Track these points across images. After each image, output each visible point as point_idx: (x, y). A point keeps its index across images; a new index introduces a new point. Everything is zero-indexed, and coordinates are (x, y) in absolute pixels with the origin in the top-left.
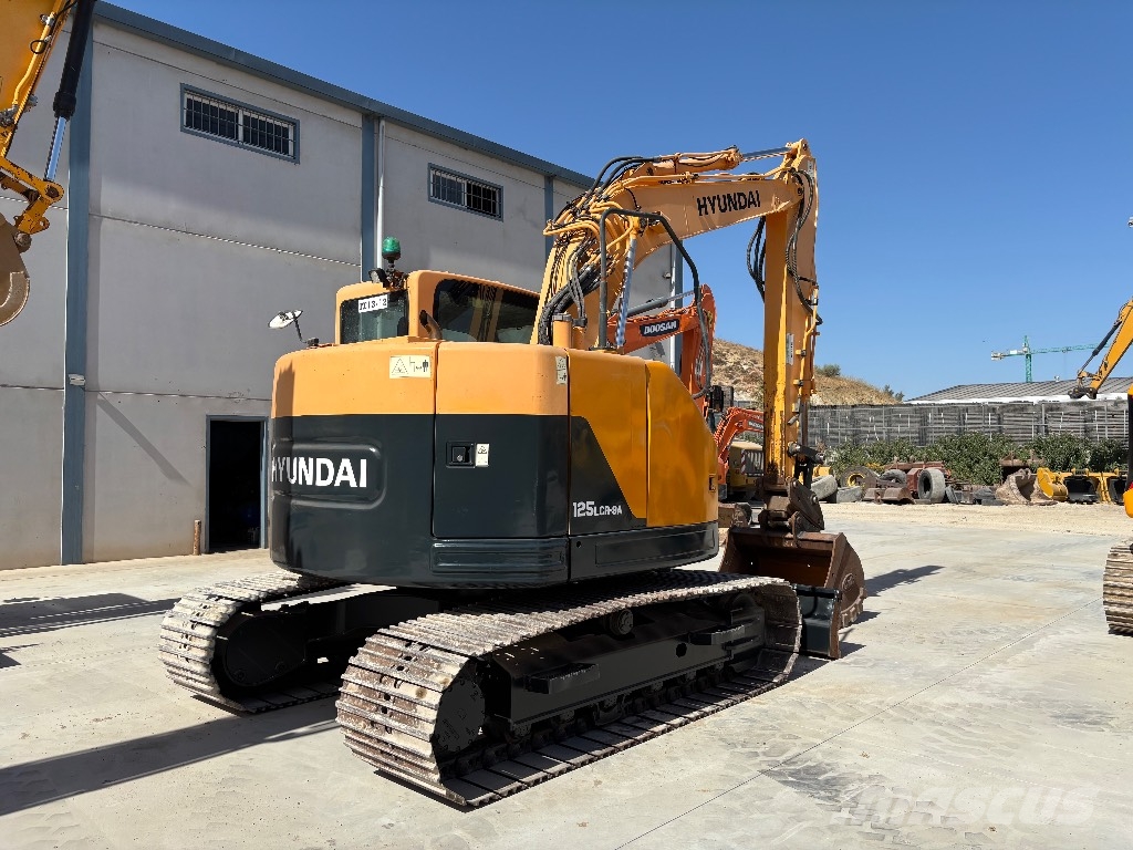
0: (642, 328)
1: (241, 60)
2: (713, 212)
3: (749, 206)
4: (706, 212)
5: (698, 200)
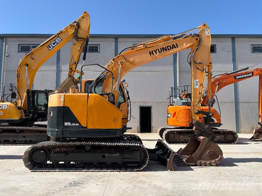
0: (235, 77)
1: (144, 36)
2: (156, 53)
3: (173, 48)
4: (153, 54)
5: (150, 52)
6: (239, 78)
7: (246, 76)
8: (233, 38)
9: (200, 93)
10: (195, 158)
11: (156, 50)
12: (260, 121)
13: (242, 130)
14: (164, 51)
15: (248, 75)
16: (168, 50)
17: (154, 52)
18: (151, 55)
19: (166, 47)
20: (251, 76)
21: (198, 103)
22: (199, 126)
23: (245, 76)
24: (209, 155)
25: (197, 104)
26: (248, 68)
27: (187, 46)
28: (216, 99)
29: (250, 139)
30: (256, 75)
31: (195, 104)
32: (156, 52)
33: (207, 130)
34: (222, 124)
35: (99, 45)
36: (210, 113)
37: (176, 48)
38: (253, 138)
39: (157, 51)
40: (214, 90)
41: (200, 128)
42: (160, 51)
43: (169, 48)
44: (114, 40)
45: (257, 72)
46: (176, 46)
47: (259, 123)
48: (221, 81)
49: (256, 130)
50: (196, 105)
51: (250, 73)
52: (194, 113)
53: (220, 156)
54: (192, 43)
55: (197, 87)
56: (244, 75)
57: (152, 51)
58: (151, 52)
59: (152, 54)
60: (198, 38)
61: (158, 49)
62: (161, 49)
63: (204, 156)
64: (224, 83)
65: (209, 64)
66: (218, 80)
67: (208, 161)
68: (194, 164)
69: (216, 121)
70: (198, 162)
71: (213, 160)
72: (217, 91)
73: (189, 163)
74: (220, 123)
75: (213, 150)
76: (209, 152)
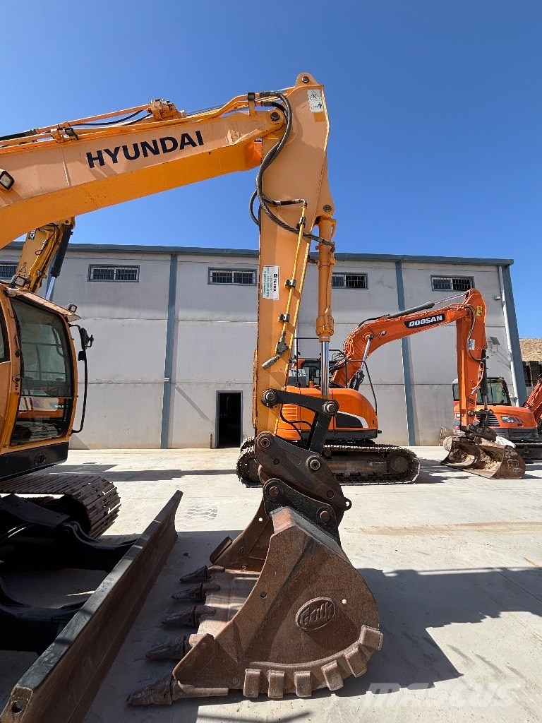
0: (407, 324)
1: (229, 253)
2: (115, 161)
3: (182, 148)
4: (102, 163)
5: (89, 155)
6: (415, 326)
7: (430, 321)
8: (398, 262)
9: (282, 317)
10: (232, 654)
11: (117, 149)
12: (464, 424)
13: (421, 439)
14: (146, 155)
15: (434, 319)
16: (165, 150)
17: (105, 156)
18: (92, 166)
19: (154, 142)
20: (440, 321)
21: (275, 361)
22: (276, 462)
23: (428, 321)
24: (310, 626)
25: (270, 365)
26: (433, 305)
27: (236, 142)
28: (365, 373)
29: (443, 463)
30: (452, 321)
31: (263, 365)
32: (114, 158)
33: (313, 476)
34: (380, 432)
35: (138, 267)
36: (324, 401)
37: (194, 145)
38: (447, 460)
39: (121, 153)
40: (361, 351)
41: (279, 469)
42: (132, 153)
43: (169, 144)
44: (169, 258)
45: (453, 314)
46: (196, 140)
47: (461, 428)
48: (376, 332)
49: (453, 441)
50: (265, 368)
51: (439, 315)
52: (259, 402)
53: (364, 629)
54: (259, 129)
55: (275, 295)
56: (425, 318)
57: (99, 153)
58: (95, 155)
59: (96, 163)
60: (280, 112)
61: (125, 148)
62: (135, 146)
63: (282, 633)
64: (383, 335)
65: (322, 213)
66: (369, 328)
67: (300, 666)
68: (225, 690)
69: (365, 425)
70: (249, 672)
71: (330, 658)
72: (368, 354)
73: (197, 687)
74: (376, 430)
75: (327, 599)
76: (311, 611)
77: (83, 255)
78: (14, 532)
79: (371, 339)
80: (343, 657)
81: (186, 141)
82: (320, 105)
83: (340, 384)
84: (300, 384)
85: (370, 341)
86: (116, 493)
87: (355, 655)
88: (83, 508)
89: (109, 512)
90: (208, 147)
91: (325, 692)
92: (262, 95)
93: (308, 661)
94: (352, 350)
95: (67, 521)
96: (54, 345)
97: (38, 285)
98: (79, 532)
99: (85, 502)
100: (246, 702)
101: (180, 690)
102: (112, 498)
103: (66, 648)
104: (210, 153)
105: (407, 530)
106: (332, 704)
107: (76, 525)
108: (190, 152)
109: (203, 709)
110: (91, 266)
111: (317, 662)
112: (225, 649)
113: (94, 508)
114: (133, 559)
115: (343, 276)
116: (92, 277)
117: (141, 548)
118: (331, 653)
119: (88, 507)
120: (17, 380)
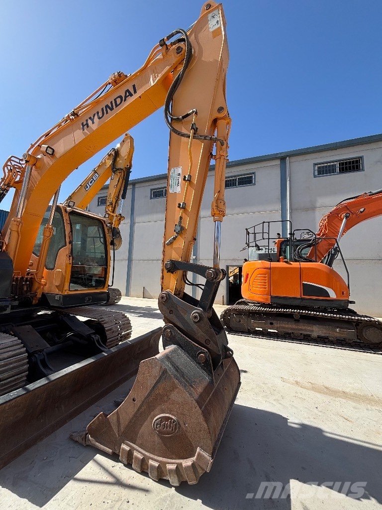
2: (93, 123)
3: (125, 100)
4: (88, 126)
5: (83, 124)
9: (179, 205)
10: (116, 430)
11: (94, 115)
14: (107, 113)
16: (117, 106)
18: (83, 130)
19: (112, 102)
22: (171, 312)
24: (161, 433)
27: (155, 82)
31: (166, 242)
32: (93, 120)
37: (132, 95)
39: (96, 116)
40: (336, 229)
41: (172, 317)
42: (101, 115)
43: (119, 101)
46: (133, 92)
48: (353, 210)
50: (168, 244)
53: (199, 450)
54: (169, 65)
57: (87, 120)
58: (85, 123)
59: (85, 127)
60: (182, 45)
61: (98, 112)
62: (103, 109)
63: (144, 429)
64: (361, 212)
65: (216, 115)
66: (346, 208)
67: (153, 457)
68: (110, 451)
69: (333, 295)
70: (124, 446)
71: (173, 461)
72: (344, 231)
73: (97, 442)
74: (348, 301)
75: (173, 417)
76: (161, 421)
77: (147, 184)
78: (69, 334)
79: (347, 217)
80: (181, 464)
81: (128, 94)
82: (218, 22)
83: (314, 259)
84: (271, 259)
85: (346, 219)
86: (130, 323)
87: (188, 467)
88: (104, 328)
89: (123, 333)
90: (140, 92)
91: (166, 483)
92: (169, 38)
93: (159, 456)
94: (326, 228)
95: (94, 334)
96: (98, 237)
97: (117, 205)
98: (98, 341)
99: (105, 325)
100: (120, 465)
101: (89, 440)
102: (126, 326)
103: (24, 392)
104: (140, 97)
105: (345, 395)
106: (168, 494)
107: (97, 337)
108: (130, 100)
109: (99, 457)
110: (151, 190)
111: (164, 460)
112: (112, 425)
113: (110, 329)
114: (96, 359)
115: (335, 163)
116: (152, 197)
117: (106, 355)
118: (174, 458)
119: (106, 329)
120: (69, 256)
